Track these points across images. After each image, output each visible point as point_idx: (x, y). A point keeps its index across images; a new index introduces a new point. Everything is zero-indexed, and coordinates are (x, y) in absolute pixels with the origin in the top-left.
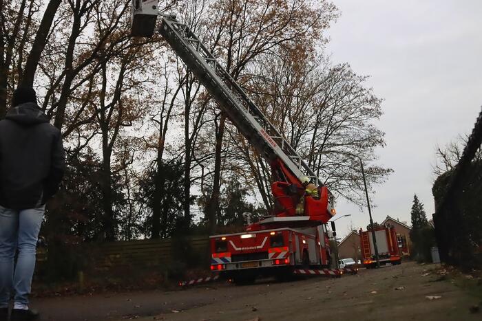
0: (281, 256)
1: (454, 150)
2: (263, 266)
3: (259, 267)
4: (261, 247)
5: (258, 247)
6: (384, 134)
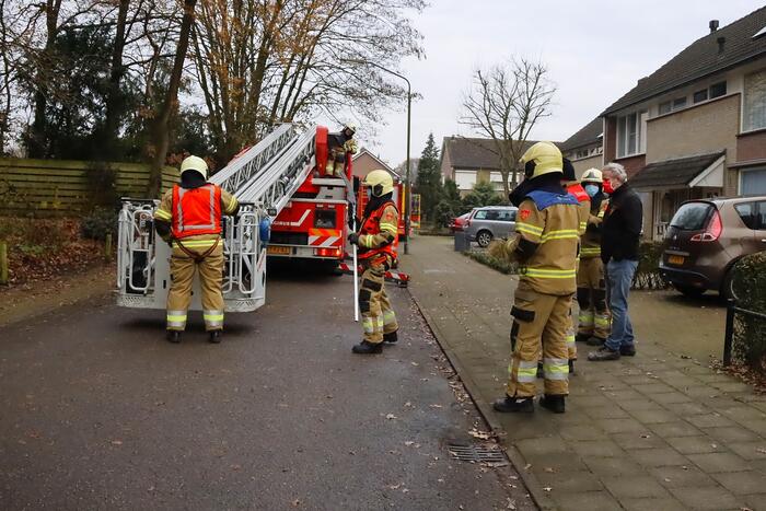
0: (327, 244)
1: (499, 78)
2: (298, 255)
3: (291, 255)
4: (298, 224)
5: (293, 224)
6: (423, 38)
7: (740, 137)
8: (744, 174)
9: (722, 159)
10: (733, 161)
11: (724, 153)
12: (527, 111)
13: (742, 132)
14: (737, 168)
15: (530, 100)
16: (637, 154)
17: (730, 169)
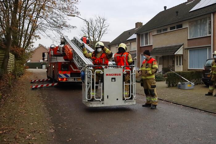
7: (188, 40)
8: (190, 50)
9: (183, 46)
10: (186, 47)
11: (183, 45)
12: (100, 32)
13: (189, 39)
14: (188, 49)
15: (101, 29)
16: (149, 45)
17: (185, 49)
